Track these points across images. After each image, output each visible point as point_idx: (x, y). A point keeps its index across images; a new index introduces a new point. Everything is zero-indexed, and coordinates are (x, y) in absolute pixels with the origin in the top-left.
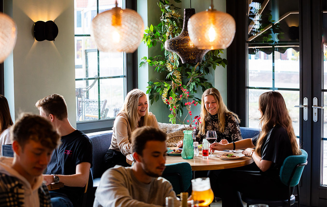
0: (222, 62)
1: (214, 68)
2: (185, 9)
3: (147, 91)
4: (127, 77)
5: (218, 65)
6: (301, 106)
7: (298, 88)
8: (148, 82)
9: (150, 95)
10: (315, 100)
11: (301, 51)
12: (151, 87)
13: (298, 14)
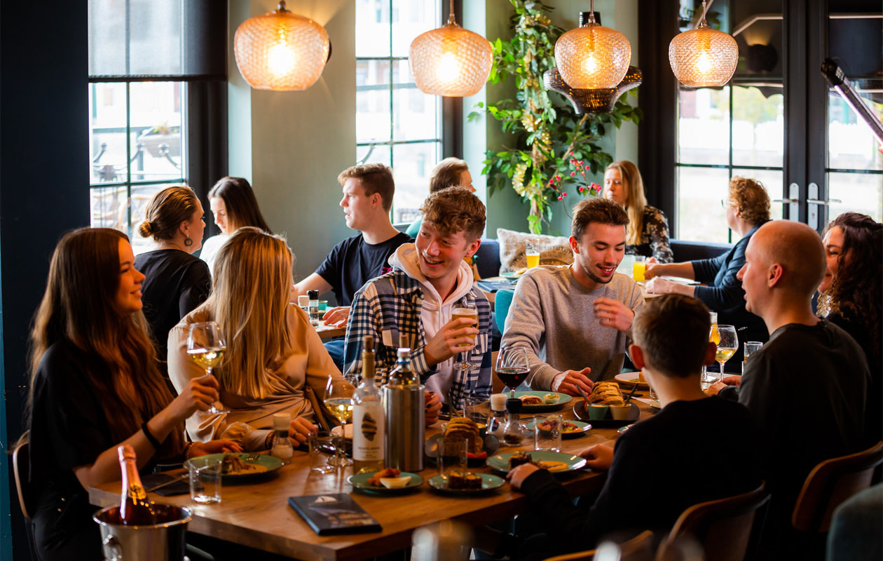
0: (633, 113)
1: (618, 124)
2: (581, 13)
3: (483, 171)
4: (444, 142)
5: (625, 120)
6: (786, 201)
7: (781, 165)
8: (485, 151)
9: (488, 177)
10: (813, 189)
11: (786, 94)
12: (490, 161)
13: (781, 20)
